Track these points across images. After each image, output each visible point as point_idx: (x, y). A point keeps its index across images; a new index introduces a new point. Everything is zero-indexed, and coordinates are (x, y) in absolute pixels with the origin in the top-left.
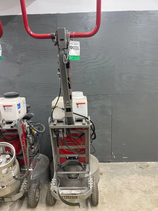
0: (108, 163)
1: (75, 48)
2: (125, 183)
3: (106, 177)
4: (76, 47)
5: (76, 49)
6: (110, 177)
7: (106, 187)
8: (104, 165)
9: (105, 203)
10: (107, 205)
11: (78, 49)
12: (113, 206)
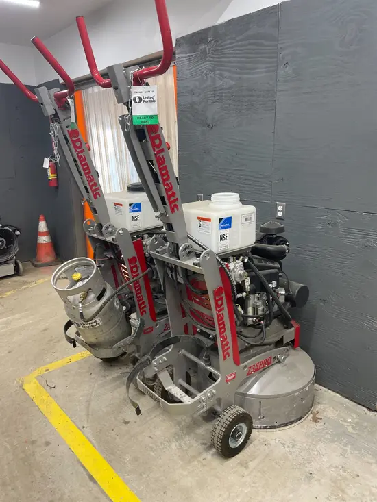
0: (366, 410)
1: (146, 100)
2: (345, 471)
3: (317, 430)
4: (149, 97)
5: (149, 101)
6: (328, 436)
7: (288, 447)
8: (347, 408)
9: (246, 467)
10: (246, 473)
11: (152, 101)
12: (254, 483)
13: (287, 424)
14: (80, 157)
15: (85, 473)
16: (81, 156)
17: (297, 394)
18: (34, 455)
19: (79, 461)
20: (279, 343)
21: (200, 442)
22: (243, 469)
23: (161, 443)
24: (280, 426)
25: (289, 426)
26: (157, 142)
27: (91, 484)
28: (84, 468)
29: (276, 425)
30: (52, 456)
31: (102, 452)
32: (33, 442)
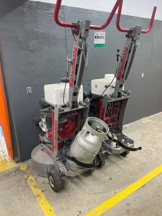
15: (141, 188)
18: (136, 208)
21: (119, 160)
23: (121, 169)
27: (146, 186)
28: (138, 189)
30: (135, 201)
31: (130, 184)
32: (128, 211)
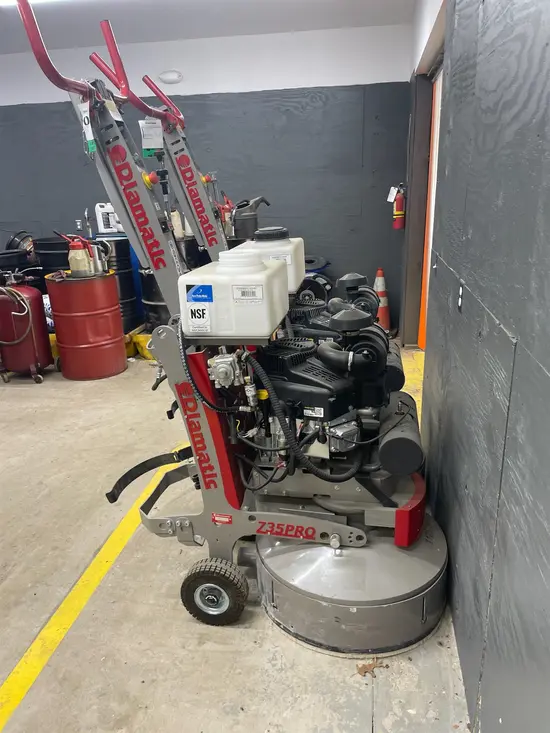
9: (201, 643)
10: (192, 648)
13: (307, 641)
14: (190, 191)
16: (192, 190)
17: (325, 604)
19: (112, 532)
20: (354, 519)
22: (196, 642)
24: (296, 636)
25: (315, 648)
26: (125, 173)
29: (291, 630)
